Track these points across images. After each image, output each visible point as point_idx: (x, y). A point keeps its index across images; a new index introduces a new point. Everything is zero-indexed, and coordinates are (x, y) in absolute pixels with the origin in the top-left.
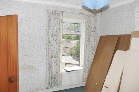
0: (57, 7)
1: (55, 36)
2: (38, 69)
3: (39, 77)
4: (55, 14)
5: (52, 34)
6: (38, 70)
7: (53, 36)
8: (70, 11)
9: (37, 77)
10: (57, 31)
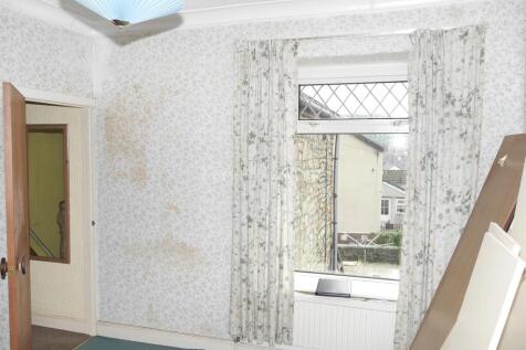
0: (277, 25)
1: (262, 141)
2: (209, 260)
3: (211, 289)
4: (264, 55)
5: (252, 135)
6: (209, 263)
7: (256, 140)
8: (338, 33)
9: (206, 290)
10: (270, 123)
